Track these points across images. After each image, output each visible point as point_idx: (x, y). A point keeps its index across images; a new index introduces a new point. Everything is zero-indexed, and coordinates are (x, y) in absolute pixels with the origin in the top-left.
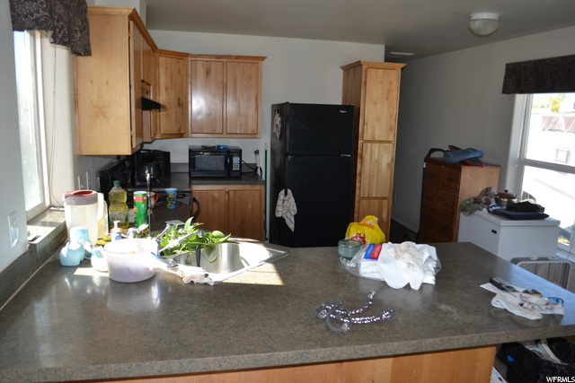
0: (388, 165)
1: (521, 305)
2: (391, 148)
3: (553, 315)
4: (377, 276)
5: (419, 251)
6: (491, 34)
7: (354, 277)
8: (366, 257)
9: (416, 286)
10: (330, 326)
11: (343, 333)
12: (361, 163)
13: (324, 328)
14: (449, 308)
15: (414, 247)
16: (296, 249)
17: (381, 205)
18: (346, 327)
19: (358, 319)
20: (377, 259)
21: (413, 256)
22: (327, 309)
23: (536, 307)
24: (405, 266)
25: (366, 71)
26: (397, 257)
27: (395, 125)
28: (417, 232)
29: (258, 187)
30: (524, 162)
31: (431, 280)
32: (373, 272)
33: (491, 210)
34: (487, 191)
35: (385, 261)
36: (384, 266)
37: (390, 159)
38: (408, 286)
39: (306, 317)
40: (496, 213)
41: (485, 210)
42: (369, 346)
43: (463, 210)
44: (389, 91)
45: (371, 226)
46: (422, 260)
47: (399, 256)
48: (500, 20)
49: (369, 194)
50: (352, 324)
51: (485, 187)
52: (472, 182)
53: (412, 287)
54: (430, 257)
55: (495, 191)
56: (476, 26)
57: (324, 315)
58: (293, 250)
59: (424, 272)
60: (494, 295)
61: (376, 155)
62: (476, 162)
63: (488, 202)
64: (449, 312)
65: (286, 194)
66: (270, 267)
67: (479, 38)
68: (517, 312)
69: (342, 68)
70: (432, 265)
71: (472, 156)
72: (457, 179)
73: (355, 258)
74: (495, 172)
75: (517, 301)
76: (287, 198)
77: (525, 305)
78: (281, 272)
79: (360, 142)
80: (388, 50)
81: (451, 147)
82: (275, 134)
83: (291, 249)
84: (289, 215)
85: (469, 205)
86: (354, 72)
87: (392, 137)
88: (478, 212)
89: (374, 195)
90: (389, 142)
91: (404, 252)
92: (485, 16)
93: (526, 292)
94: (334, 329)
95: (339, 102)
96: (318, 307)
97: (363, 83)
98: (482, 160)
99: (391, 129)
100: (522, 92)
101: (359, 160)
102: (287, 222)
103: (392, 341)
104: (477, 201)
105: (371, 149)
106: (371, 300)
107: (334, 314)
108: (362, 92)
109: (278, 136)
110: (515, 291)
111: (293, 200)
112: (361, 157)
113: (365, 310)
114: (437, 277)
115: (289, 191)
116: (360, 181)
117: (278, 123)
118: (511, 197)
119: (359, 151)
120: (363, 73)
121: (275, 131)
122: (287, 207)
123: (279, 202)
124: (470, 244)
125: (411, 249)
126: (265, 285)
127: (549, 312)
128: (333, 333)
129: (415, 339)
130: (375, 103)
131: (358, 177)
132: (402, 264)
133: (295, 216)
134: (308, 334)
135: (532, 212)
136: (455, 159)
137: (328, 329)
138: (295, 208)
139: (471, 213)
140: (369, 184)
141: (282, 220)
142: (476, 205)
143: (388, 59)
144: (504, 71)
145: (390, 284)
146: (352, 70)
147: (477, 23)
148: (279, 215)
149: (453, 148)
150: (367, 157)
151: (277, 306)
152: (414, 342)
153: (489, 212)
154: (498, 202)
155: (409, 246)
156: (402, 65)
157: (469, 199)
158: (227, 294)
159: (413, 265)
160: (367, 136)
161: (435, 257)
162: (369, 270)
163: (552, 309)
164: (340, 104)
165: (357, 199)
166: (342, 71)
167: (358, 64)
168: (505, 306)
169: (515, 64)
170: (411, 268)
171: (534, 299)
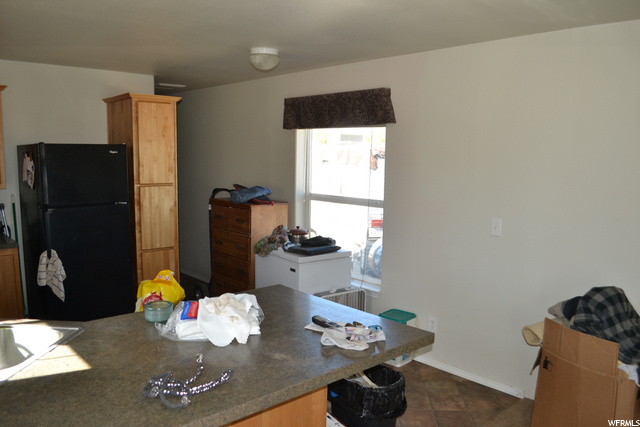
0: (171, 210)
1: (348, 338)
2: (173, 191)
3: (376, 343)
4: (200, 337)
5: (240, 301)
6: (273, 69)
7: (173, 343)
8: (184, 318)
9: (243, 340)
10: (167, 403)
11: (183, 408)
12: (140, 210)
13: (159, 407)
14: (283, 356)
15: (234, 298)
16: (91, 322)
17: (167, 256)
18: (186, 400)
19: (195, 389)
20: (196, 317)
21: (235, 308)
22: (157, 385)
23: (361, 338)
24: (229, 321)
25: (137, 105)
26: (218, 312)
27: (174, 164)
28: (208, 281)
29: (9, 252)
30: (309, 197)
31: (256, 330)
32: (194, 334)
33: (286, 248)
34: (279, 229)
35: (205, 319)
36: (206, 325)
37: (172, 203)
38: (235, 341)
39: (134, 400)
40: (291, 251)
41: (280, 249)
42: (217, 414)
43: (258, 251)
44: (165, 128)
45: (167, 282)
46: (245, 311)
47: (220, 311)
48: (279, 55)
49: (152, 245)
50: (190, 395)
51: (276, 226)
52: (263, 221)
53: (240, 341)
54: (252, 306)
55: (286, 228)
56: (257, 60)
57: (155, 392)
58: (88, 324)
59: (250, 323)
60: (321, 333)
61: (156, 200)
62: (264, 201)
63: (282, 241)
64: (285, 360)
65: (49, 256)
66: (66, 350)
67: (260, 73)
68: (346, 346)
69: (105, 100)
70: (255, 314)
71: (259, 194)
72: (247, 220)
73: (170, 321)
74: (284, 208)
75: (344, 335)
76: (51, 261)
77: (352, 338)
78: (81, 353)
79: (136, 186)
80: (157, 80)
81: (235, 185)
82: (26, 182)
83: (84, 323)
84: (55, 281)
85: (264, 245)
86: (120, 106)
87: (172, 178)
88: (274, 252)
89: (158, 246)
90: (170, 184)
91: (225, 305)
92: (265, 50)
93: (348, 325)
94: (173, 406)
95: (103, 140)
96: (144, 385)
97: (134, 119)
98: (270, 197)
99: (170, 170)
100: (302, 127)
101: (136, 208)
102: (55, 290)
103: (240, 403)
104: (271, 240)
105: (150, 194)
106: (201, 365)
107: (167, 388)
108: (134, 129)
109: (31, 186)
110: (338, 326)
111: (59, 262)
112: (139, 203)
113: (199, 377)
114: (262, 326)
115: (54, 252)
116: (140, 232)
117: (30, 169)
118: (303, 233)
119: (136, 197)
120: (134, 108)
121: (25, 178)
122: (52, 272)
123: (42, 268)
124: (280, 286)
125: (232, 300)
126: (68, 374)
127: (373, 341)
128: (172, 410)
129: (261, 396)
130: (150, 141)
131: (137, 227)
132: (224, 318)
133: (64, 282)
134: (144, 419)
135: (324, 246)
136: (243, 198)
137: (165, 408)
138: (63, 273)
139: (267, 254)
140: (151, 233)
141: (47, 289)
142: (271, 245)
143: (159, 91)
144: (283, 107)
145: (216, 342)
146: (118, 104)
147: (257, 57)
148: (42, 283)
149: (238, 187)
150: (145, 203)
151: (94, 395)
152: (261, 399)
153: (285, 250)
154: (292, 240)
155: (229, 298)
156: (178, 99)
157: (263, 240)
158: (21, 394)
159: (237, 318)
160: (144, 179)
161: (257, 306)
162: (190, 331)
163: (375, 337)
164: (106, 143)
165: (138, 253)
166: (105, 104)
167: (127, 97)
168: (335, 343)
169: (293, 99)
170: (235, 321)
171: (358, 330)
